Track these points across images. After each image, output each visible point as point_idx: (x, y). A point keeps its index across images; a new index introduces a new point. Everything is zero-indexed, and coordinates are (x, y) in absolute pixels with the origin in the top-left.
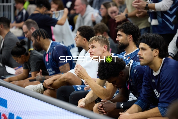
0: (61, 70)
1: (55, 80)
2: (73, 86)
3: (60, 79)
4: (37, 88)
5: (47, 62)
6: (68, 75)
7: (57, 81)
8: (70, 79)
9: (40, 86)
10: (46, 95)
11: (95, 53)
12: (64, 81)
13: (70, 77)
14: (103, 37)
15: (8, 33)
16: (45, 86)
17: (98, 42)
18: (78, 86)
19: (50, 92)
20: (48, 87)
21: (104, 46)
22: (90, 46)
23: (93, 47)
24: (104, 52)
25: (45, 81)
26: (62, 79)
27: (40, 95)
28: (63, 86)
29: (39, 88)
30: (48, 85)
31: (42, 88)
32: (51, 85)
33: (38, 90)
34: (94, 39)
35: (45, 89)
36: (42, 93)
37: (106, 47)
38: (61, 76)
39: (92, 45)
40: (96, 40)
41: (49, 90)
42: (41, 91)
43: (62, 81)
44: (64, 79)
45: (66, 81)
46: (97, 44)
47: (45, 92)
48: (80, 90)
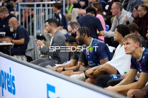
0: (101, 63)
1: (94, 70)
2: (110, 75)
3: (99, 69)
4: (80, 77)
5: (88, 56)
6: (106, 65)
7: (97, 71)
8: (107, 69)
9: (83, 75)
10: (87, 82)
11: (129, 48)
12: (103, 71)
13: (107, 67)
14: (136, 35)
15: (56, 32)
16: (86, 75)
17: (132, 39)
18: (114, 75)
19: (91, 80)
20: (89, 76)
21: (137, 43)
22: (125, 43)
23: (127, 44)
24: (137, 48)
25: (87, 71)
26: (100, 69)
27: (83, 83)
28: (102, 75)
29: (82, 77)
30: (89, 74)
31: (84, 77)
32: (92, 74)
33: (81, 78)
34: (128, 37)
35: (87, 77)
36: (85, 81)
37: (138, 44)
38: (100, 67)
39: (127, 42)
40: (130, 38)
41: (90, 79)
42: (84, 79)
43: (100, 71)
44: (103, 69)
45: (104, 70)
46: (131, 41)
47: (86, 80)
48: (116, 78)
